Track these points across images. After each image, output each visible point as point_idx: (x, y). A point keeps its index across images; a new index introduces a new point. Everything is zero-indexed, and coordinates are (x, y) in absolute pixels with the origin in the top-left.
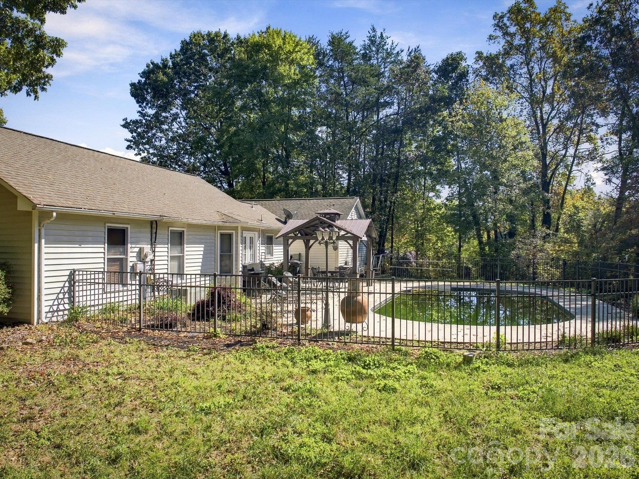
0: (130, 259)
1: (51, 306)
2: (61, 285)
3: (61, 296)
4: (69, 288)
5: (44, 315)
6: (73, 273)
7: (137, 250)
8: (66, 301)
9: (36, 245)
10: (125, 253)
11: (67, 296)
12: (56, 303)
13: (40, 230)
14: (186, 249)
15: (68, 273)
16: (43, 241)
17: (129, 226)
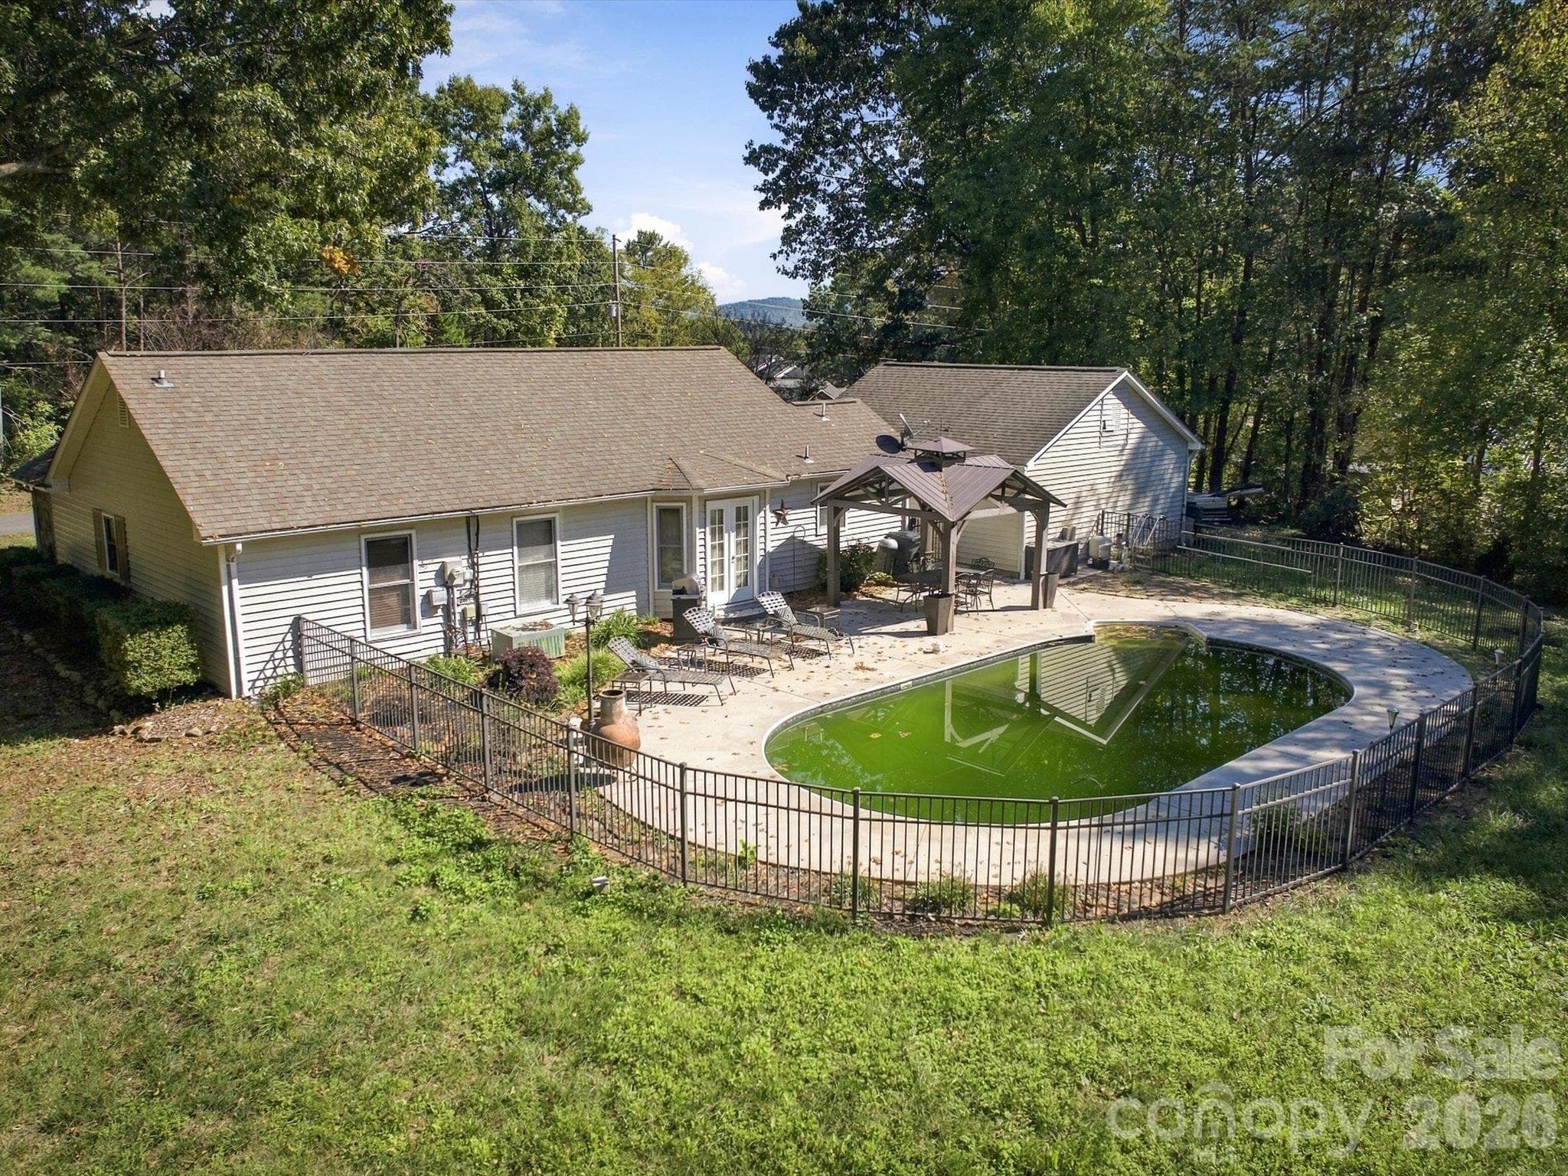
0: (418, 584)
1: (262, 671)
2: (280, 638)
3: (278, 655)
4: (294, 642)
5: (246, 686)
6: (298, 621)
7: (437, 567)
8: (290, 661)
9: (225, 589)
10: (409, 574)
11: (290, 653)
12: (270, 665)
13: (228, 566)
14: (560, 549)
15: (290, 620)
16: (235, 582)
17: (413, 532)
